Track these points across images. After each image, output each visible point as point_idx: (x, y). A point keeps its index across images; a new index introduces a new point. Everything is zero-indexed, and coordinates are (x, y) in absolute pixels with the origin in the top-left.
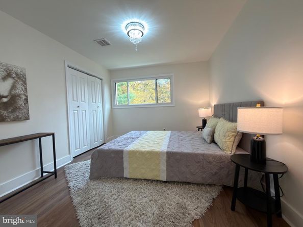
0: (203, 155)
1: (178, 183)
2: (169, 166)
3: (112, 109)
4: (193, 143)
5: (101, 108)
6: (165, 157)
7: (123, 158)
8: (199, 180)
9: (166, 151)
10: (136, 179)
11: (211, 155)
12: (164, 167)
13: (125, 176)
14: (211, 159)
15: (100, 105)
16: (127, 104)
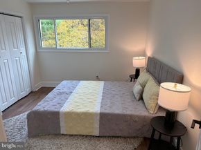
0: (131, 116)
1: (109, 137)
2: (102, 124)
3: (37, 53)
4: (124, 101)
5: (24, 53)
6: (98, 117)
7: (59, 118)
8: (126, 134)
9: (99, 112)
10: (72, 135)
11: (137, 116)
12: (97, 125)
13: (62, 133)
14: (137, 119)
15: (23, 50)
16: (54, 46)
